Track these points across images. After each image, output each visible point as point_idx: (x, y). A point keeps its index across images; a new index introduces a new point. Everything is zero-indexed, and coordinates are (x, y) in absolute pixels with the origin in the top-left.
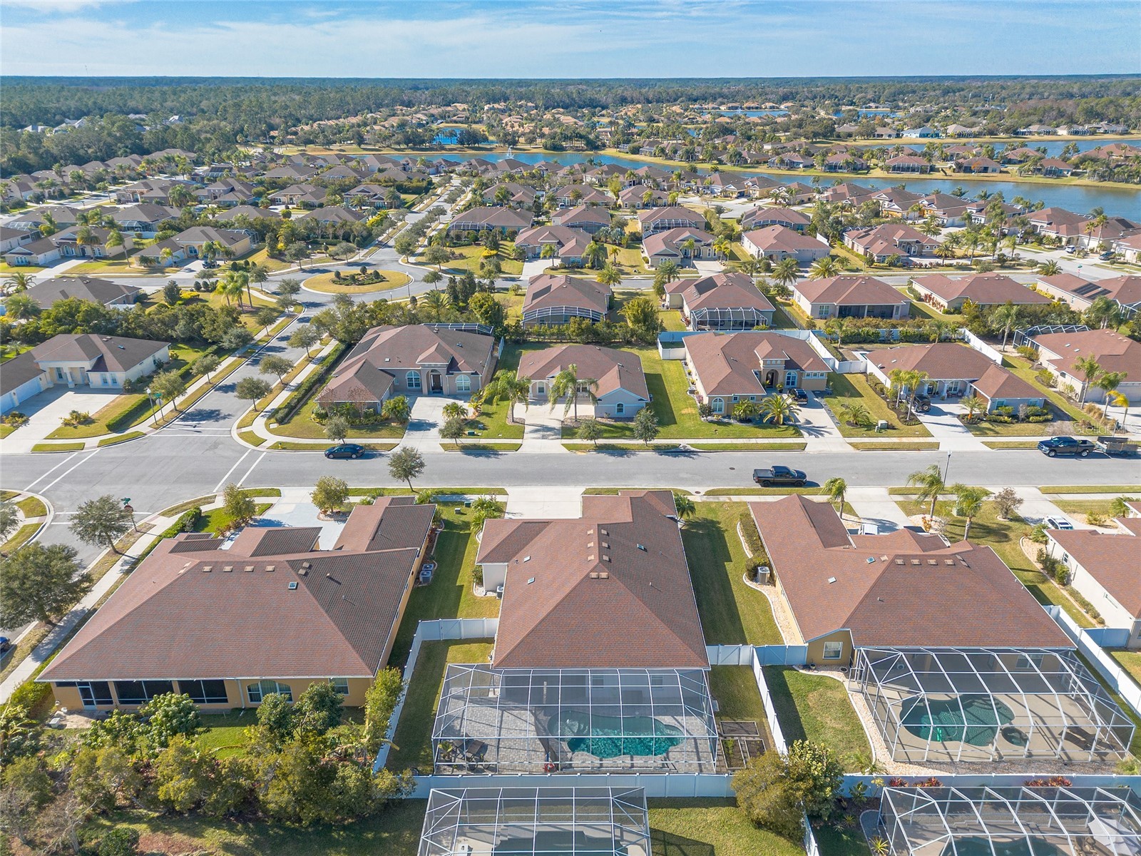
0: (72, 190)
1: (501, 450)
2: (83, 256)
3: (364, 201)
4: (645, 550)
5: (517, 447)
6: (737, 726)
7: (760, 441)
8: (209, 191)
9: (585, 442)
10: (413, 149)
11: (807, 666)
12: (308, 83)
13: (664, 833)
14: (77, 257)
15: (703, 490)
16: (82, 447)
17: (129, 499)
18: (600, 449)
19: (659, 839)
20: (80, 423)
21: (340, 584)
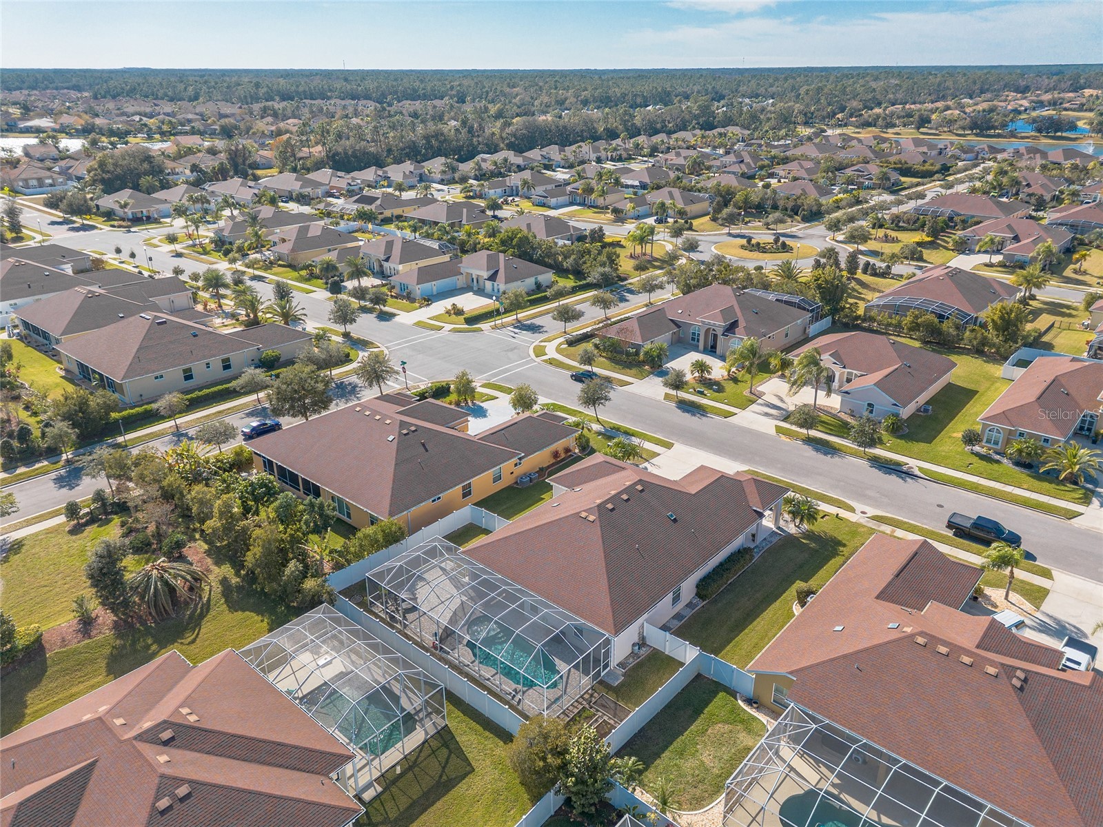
0: (630, 155)
1: (711, 413)
2: (582, 204)
3: (853, 180)
4: (675, 521)
5: (729, 415)
6: (612, 705)
7: (1018, 491)
8: (722, 161)
9: (794, 428)
10: (977, 135)
11: (750, 702)
12: (936, 70)
13: (453, 737)
14: (579, 204)
15: (872, 512)
16: (441, 328)
17: (405, 363)
18: (809, 441)
19: (445, 737)
20: (455, 314)
21: (427, 451)
